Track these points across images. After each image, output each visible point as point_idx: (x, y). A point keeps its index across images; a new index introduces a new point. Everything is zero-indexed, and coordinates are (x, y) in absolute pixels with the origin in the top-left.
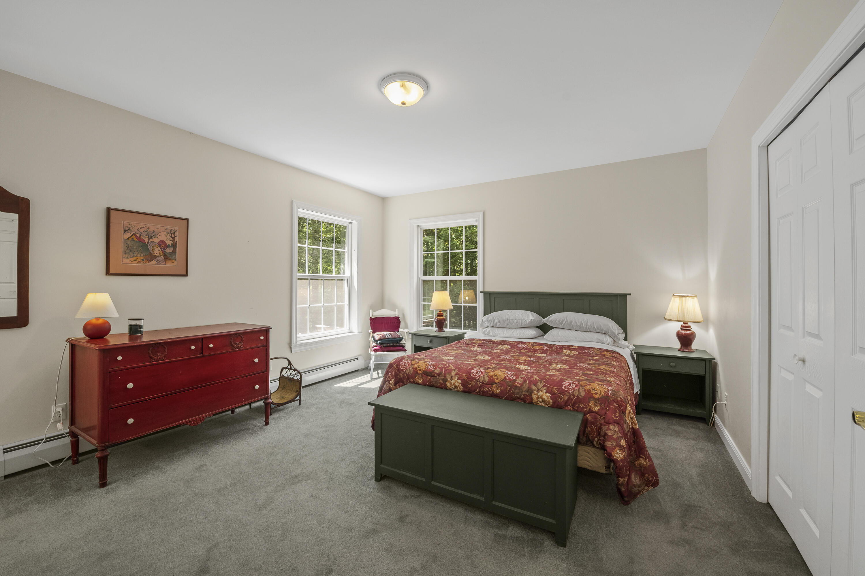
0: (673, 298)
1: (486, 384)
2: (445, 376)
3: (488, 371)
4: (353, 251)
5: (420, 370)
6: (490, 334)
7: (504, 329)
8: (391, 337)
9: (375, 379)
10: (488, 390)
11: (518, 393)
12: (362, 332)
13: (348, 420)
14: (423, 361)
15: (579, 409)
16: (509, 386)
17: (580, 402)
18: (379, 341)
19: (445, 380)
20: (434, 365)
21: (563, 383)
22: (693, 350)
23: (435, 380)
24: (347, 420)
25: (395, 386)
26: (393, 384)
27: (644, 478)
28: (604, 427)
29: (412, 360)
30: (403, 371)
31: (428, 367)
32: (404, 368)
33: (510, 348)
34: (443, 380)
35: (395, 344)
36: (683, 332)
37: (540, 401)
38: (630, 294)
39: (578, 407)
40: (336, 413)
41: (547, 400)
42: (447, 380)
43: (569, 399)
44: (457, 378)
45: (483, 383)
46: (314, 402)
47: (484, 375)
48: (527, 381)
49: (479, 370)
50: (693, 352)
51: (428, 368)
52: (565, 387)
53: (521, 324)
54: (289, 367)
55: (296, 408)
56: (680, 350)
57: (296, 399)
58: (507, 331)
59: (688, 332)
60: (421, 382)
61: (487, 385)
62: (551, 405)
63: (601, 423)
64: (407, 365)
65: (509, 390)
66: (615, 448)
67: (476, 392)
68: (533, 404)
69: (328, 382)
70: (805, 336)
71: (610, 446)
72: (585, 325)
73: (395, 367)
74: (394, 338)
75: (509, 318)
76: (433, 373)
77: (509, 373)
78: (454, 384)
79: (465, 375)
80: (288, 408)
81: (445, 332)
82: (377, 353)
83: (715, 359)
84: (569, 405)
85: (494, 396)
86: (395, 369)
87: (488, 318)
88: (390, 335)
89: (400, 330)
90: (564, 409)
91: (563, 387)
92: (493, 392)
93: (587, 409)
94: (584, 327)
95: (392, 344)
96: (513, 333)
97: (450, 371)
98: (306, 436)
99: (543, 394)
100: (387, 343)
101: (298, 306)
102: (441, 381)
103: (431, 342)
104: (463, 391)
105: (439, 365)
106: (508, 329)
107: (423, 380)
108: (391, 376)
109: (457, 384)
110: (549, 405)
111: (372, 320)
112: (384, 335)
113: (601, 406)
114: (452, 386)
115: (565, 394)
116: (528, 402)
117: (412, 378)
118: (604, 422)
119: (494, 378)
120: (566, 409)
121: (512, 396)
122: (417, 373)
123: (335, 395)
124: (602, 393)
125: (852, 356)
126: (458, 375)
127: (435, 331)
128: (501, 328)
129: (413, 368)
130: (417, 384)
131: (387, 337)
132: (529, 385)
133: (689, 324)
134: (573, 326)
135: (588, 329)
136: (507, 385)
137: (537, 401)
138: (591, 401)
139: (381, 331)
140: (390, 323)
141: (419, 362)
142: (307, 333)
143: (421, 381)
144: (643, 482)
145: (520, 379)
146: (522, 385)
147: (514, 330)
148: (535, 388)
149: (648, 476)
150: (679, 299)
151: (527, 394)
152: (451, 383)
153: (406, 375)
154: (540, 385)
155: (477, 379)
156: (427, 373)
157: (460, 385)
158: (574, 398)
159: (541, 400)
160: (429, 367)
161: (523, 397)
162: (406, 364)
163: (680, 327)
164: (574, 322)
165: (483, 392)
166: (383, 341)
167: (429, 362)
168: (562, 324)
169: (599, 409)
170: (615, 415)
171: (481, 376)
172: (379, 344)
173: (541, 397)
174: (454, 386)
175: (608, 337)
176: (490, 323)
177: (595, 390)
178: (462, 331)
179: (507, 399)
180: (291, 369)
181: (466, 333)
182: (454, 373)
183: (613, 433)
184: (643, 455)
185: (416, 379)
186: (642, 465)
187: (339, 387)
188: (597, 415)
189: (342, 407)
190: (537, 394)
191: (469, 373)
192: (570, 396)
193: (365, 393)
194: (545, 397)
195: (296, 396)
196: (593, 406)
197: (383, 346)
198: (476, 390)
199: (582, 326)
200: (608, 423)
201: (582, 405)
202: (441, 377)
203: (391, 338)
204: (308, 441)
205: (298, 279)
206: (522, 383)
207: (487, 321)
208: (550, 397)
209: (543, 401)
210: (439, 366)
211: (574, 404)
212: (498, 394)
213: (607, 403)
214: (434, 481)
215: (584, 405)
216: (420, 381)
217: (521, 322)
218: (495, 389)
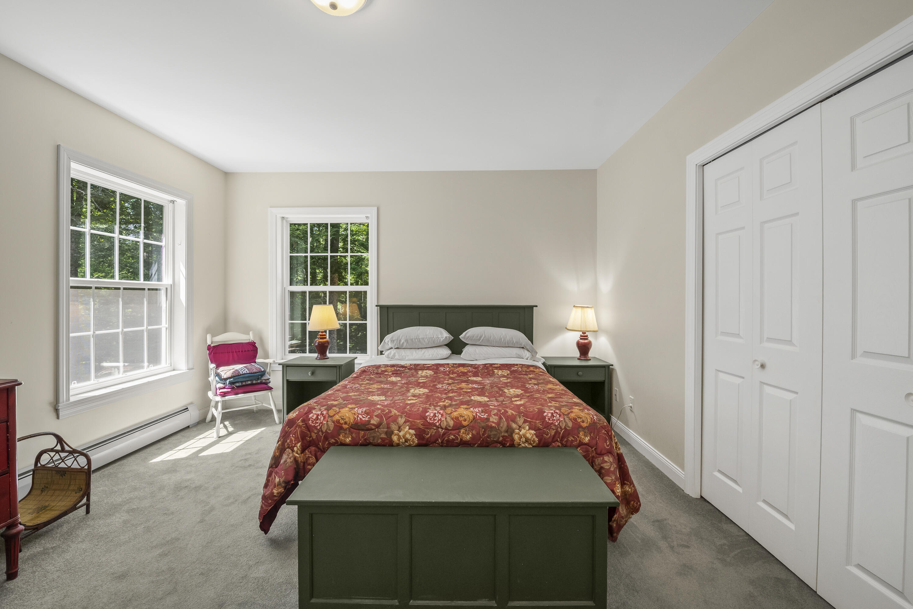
0: (574, 309)
1: (451, 430)
2: (388, 427)
3: (449, 410)
4: (176, 245)
5: (346, 423)
6: (395, 357)
7: (412, 350)
8: (248, 372)
9: (225, 437)
10: (454, 438)
11: (495, 435)
12: (193, 369)
13: (202, 521)
14: (347, 409)
15: (569, 444)
16: (483, 428)
17: (569, 434)
18: (229, 380)
19: (390, 433)
20: (367, 413)
21: (544, 414)
22: (590, 358)
23: (372, 435)
24: (198, 520)
25: (302, 454)
26: (299, 452)
27: (629, 506)
28: (596, 460)
29: (328, 409)
30: (317, 429)
31: (358, 416)
32: (318, 423)
33: (433, 373)
34: (386, 433)
35: (254, 382)
36: (582, 341)
37: (523, 442)
38: (537, 306)
39: (567, 441)
40: (173, 513)
41: (532, 439)
42: (392, 433)
43: (557, 433)
44: (408, 427)
45: (446, 430)
46: (119, 500)
47: (446, 418)
48: (503, 418)
49: (436, 412)
50: (590, 360)
51: (359, 418)
52: (549, 419)
53: (434, 342)
54: (59, 448)
55: (81, 521)
56: (579, 358)
57: (80, 504)
58: (416, 352)
59: (586, 341)
60: (350, 441)
61: (452, 432)
62: (536, 444)
63: (593, 456)
64: (322, 418)
65: (483, 433)
66: (615, 482)
67: (438, 443)
68: (515, 447)
69: (137, 455)
70: (763, 342)
71: (610, 481)
72: (504, 340)
73: (301, 424)
74: (253, 373)
75: (419, 337)
76: (368, 425)
77: (477, 410)
78: (404, 436)
79: (419, 421)
80: (61, 526)
81: (329, 358)
82: (226, 397)
83: (612, 365)
84: (557, 441)
85: (464, 444)
86: (300, 427)
87: (392, 338)
88: (246, 370)
89: (257, 361)
90: (551, 446)
91: (547, 419)
92: (461, 440)
93: (576, 442)
94: (503, 342)
95: (249, 382)
96: (424, 353)
97: (395, 419)
98: (122, 577)
99: (526, 432)
100: (242, 382)
101: (71, 335)
102: (383, 436)
103: (313, 373)
104: (419, 445)
105: (374, 411)
106: (417, 349)
107: (352, 438)
108: (295, 438)
109: (408, 436)
110: (535, 444)
111: (211, 350)
112: (237, 370)
113: (590, 435)
114: (401, 441)
115: (551, 428)
116: (508, 445)
117: (333, 437)
118: (596, 453)
119: (460, 420)
120: (554, 447)
121: (487, 440)
122: (341, 428)
123: (159, 477)
124: (589, 420)
125: (852, 361)
126: (408, 423)
127: (315, 358)
128: (408, 349)
129: (333, 422)
130: (343, 444)
131: (241, 373)
132: (507, 423)
133: (587, 333)
134: (491, 342)
135: (507, 344)
136: (480, 427)
137: (519, 441)
138: (580, 431)
139: (228, 364)
140: (242, 351)
141: (340, 411)
142: (88, 379)
143: (350, 439)
144: (629, 511)
145: (493, 416)
146: (498, 424)
147: (424, 350)
148: (515, 425)
149: (634, 503)
150: (581, 310)
151: (506, 434)
152: (399, 436)
153: (323, 434)
154: (520, 421)
155: (437, 424)
156: (357, 426)
157: (414, 437)
158: (561, 431)
159: (524, 440)
160: (360, 416)
161: (502, 440)
162: (319, 417)
163: (580, 336)
164: (492, 337)
165: (448, 441)
166: (236, 379)
167: (356, 409)
168: (480, 340)
169: (589, 440)
170: (606, 444)
171: (443, 419)
172: (229, 384)
173: (524, 435)
174: (404, 439)
175: (526, 351)
176: (395, 343)
177: (581, 418)
178: (349, 355)
179: (480, 446)
180: (63, 450)
181: (357, 358)
182: (401, 421)
183: (609, 465)
184: (627, 482)
185: (341, 437)
186: (627, 492)
187: (162, 461)
188: (588, 447)
189: (182, 498)
190: (519, 434)
191: (425, 418)
192: (557, 430)
193: (215, 463)
194: (529, 436)
195: (79, 499)
196: (583, 437)
197: (236, 386)
198: (438, 440)
199: (501, 341)
200: (601, 454)
201: (571, 438)
202: (383, 429)
203: (247, 374)
204: (129, 588)
205: (72, 287)
206: (497, 422)
207: (391, 341)
208: (535, 434)
209: (527, 440)
210: (376, 414)
211: (563, 438)
212: (469, 441)
213: (596, 431)
214: (415, 600)
215: (574, 437)
216: (348, 440)
217: (434, 341)
218: (464, 435)
